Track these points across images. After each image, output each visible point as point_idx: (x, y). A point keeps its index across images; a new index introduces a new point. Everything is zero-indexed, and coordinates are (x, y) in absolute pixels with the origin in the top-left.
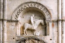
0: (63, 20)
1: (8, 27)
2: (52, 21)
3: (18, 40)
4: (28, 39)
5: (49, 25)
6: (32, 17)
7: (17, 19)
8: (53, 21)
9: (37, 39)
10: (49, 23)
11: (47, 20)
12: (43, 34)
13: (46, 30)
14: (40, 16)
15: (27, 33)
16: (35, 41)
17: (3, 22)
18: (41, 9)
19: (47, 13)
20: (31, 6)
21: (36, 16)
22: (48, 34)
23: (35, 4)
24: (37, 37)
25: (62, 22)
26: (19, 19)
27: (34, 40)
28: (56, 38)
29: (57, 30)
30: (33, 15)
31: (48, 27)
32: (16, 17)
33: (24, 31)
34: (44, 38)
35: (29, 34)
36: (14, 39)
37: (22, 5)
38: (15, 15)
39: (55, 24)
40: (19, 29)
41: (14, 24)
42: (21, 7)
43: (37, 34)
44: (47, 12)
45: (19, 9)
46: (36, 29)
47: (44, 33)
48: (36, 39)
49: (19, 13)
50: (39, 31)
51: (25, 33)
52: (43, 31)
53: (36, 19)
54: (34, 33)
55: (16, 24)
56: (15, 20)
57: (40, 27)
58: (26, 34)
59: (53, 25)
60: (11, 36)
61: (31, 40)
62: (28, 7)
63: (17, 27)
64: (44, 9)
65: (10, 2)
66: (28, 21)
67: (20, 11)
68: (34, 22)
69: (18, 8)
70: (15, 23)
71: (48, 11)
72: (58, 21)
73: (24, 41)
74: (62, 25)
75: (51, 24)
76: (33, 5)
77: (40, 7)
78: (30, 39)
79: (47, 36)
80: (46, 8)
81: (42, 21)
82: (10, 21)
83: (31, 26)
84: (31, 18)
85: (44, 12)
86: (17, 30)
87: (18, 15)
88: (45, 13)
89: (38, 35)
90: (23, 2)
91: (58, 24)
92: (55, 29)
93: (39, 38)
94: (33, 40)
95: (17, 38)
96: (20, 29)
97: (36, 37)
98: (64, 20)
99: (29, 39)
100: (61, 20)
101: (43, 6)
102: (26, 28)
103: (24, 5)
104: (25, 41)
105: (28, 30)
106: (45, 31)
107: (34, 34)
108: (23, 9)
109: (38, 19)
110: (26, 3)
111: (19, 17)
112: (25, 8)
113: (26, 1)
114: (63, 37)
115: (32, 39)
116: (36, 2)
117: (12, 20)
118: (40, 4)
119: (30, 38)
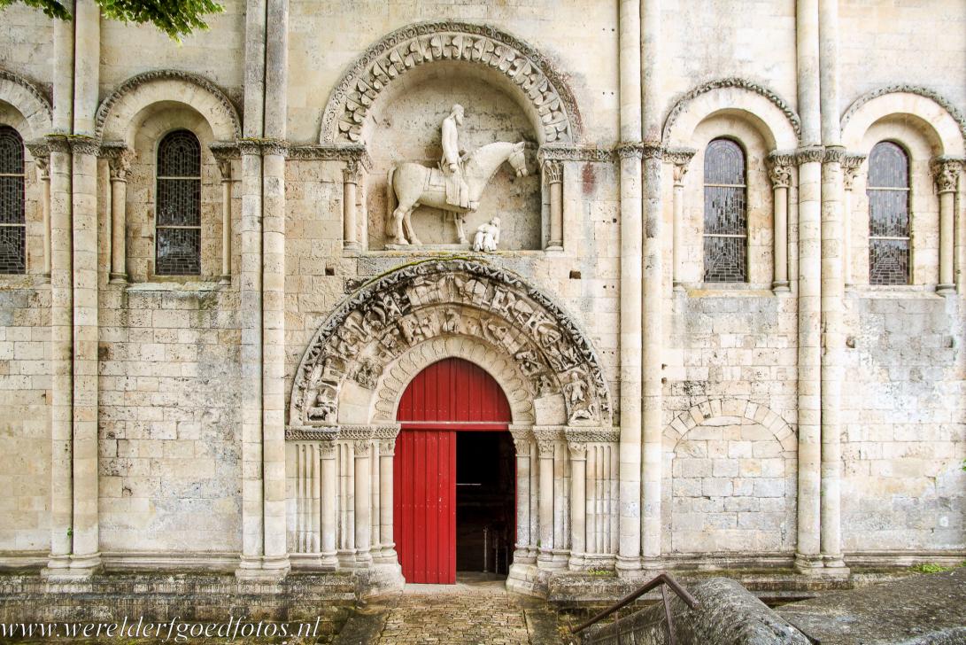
0: (651, 149)
1: (294, 194)
2: (584, 151)
3: (358, 284)
4: (428, 276)
5: (562, 177)
6: (449, 126)
7: (353, 137)
8: (591, 154)
9: (483, 275)
10: (567, 165)
11: (554, 145)
12: (519, 235)
13: (538, 211)
14: (501, 117)
15: (412, 234)
16: (470, 286)
17: (262, 157)
18: (514, 68)
19: (551, 96)
20: (447, 54)
21: (474, 117)
22: (556, 236)
23: (475, 41)
24: (488, 258)
25: (643, 161)
26: (366, 136)
27: (465, 280)
28: (606, 266)
29: (614, 215)
30: (459, 110)
31: (555, 189)
32: (345, 127)
33: (393, 218)
34: (531, 265)
35: (427, 242)
36: (330, 272)
37: (386, 43)
38: (342, 111)
39: (602, 168)
40: (364, 201)
41: (334, 169)
42: (383, 56)
43: (480, 237)
44: (549, 89)
45: (369, 68)
46: (474, 206)
47: (522, 234)
48: (477, 276)
49: (365, 100)
50: (497, 221)
51: (401, 234)
52: (520, 216)
53: (477, 138)
54: (462, 234)
55: (346, 173)
56: (343, 143)
57: (501, 191)
58: (410, 242)
59: (589, 180)
60: (316, 252)
61: (443, 281)
62: (428, 57)
63: (352, 189)
64: (534, 71)
65: (312, 20)
66: (420, 152)
67: (377, 85)
68: (461, 154)
69: (365, 61)
70: (344, 165)
71: (556, 82)
72: (616, 155)
73: (402, 292)
74: (644, 178)
75: (573, 173)
76: (461, 41)
77: (504, 61)
78: (438, 272)
79: (552, 254)
80: (546, 67)
81: (514, 151)
82: (307, 152)
83: (443, 181)
84: (440, 131)
85: (533, 90)
86: (353, 211)
87: (365, 107)
88: (539, 101)
89: (490, 243)
90: (396, 25)
91: (624, 173)
92: (601, 206)
93: (497, 264)
94: (459, 283)
95: (353, 269)
96: (369, 204)
97: (482, 262)
98: (657, 149)
99: (433, 273)
100: (639, 149)
101: (524, 51)
102: (408, 200)
103: (404, 43)
104: (405, 284)
105: (422, 208)
106: (531, 216)
107: (457, 241)
108: (393, 72)
109: (489, 134)
110: (417, 30)
111: (364, 121)
112: (410, 62)
113: (418, 20)
114: (651, 257)
115: (451, 275)
116: (482, 24)
117: (323, 145)
118: (506, 38)
119: (440, 267)
